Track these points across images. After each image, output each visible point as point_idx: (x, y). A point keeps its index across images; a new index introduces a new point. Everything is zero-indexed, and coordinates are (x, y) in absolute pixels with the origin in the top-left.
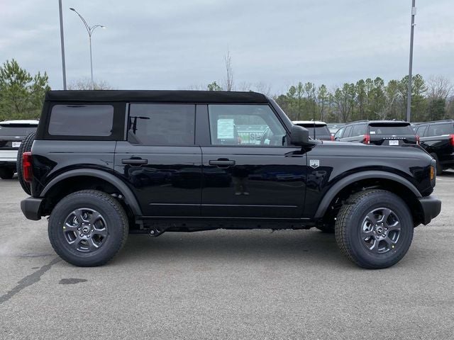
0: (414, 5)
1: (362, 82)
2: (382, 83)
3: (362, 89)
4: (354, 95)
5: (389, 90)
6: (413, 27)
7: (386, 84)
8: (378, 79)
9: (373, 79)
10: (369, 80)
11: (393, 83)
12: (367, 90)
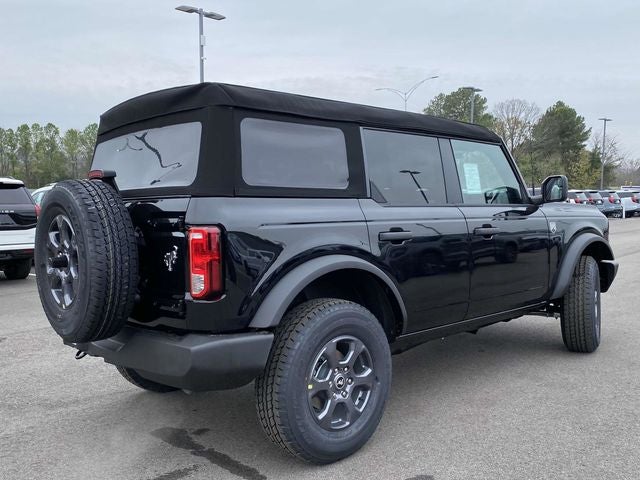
0: (201, 32)
1: (25, 127)
2: (57, 132)
3: (26, 139)
4: (14, 146)
5: (66, 142)
6: (202, 61)
7: (62, 134)
8: (50, 125)
9: (43, 124)
10: (36, 126)
11: (72, 133)
12: (33, 140)
